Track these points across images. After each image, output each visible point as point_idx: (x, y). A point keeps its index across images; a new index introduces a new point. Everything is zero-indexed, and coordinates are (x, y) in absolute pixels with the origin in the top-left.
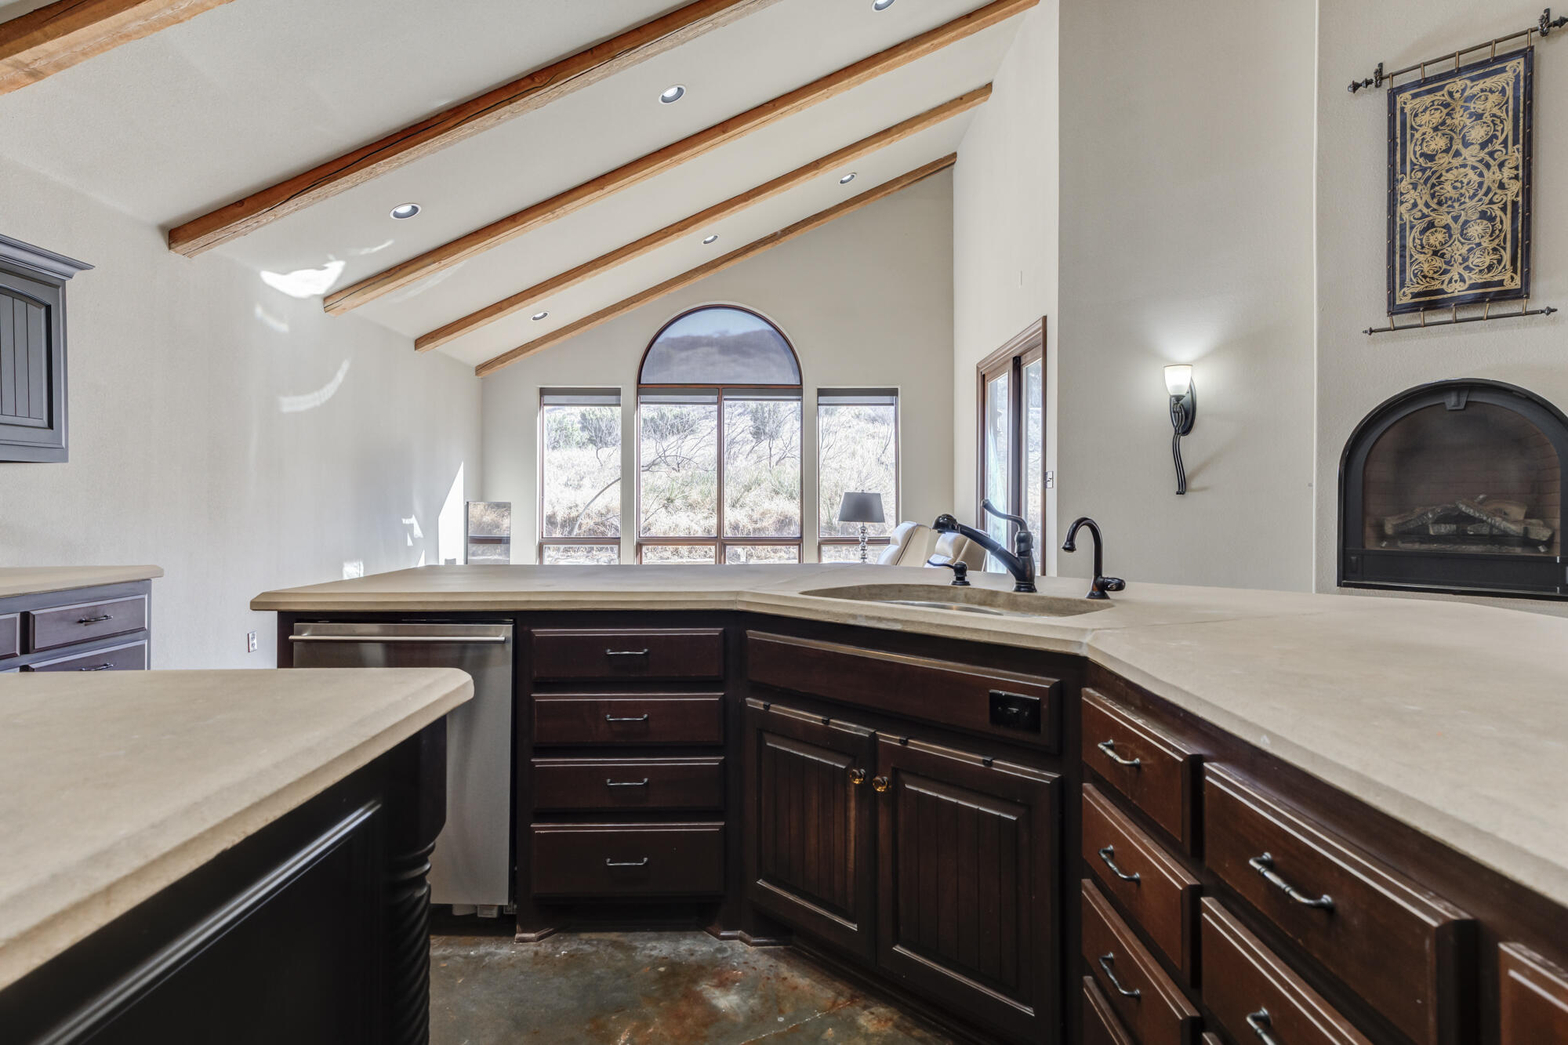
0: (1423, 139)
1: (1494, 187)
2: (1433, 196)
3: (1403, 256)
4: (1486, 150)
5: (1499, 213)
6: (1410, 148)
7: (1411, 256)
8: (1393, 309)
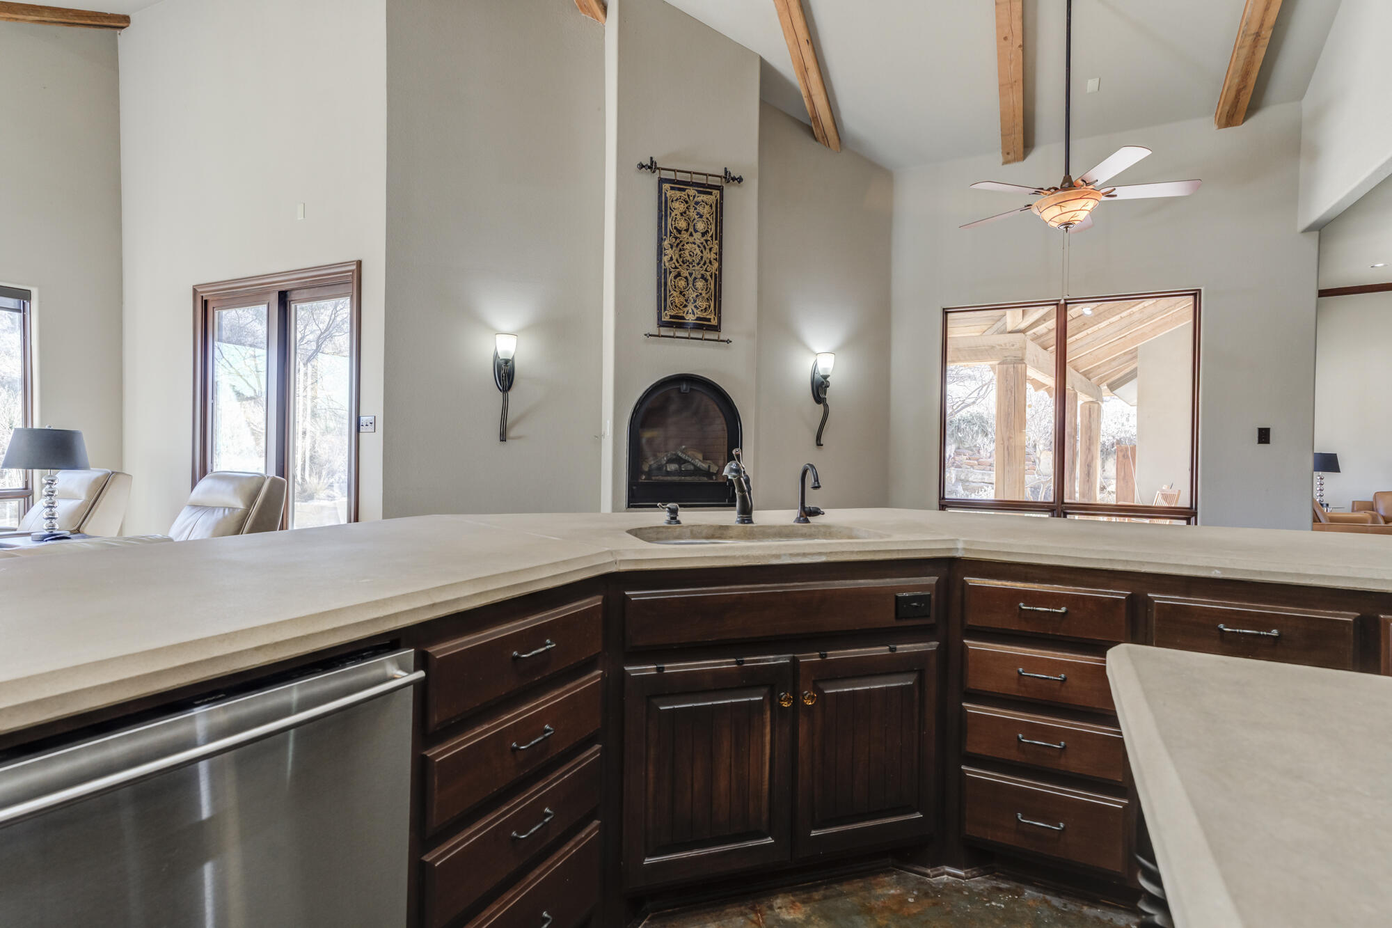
0: (676, 218)
1: (708, 261)
2: (680, 256)
3: (665, 290)
4: (704, 238)
5: (709, 278)
6: (669, 220)
7: (670, 292)
8: (662, 324)
